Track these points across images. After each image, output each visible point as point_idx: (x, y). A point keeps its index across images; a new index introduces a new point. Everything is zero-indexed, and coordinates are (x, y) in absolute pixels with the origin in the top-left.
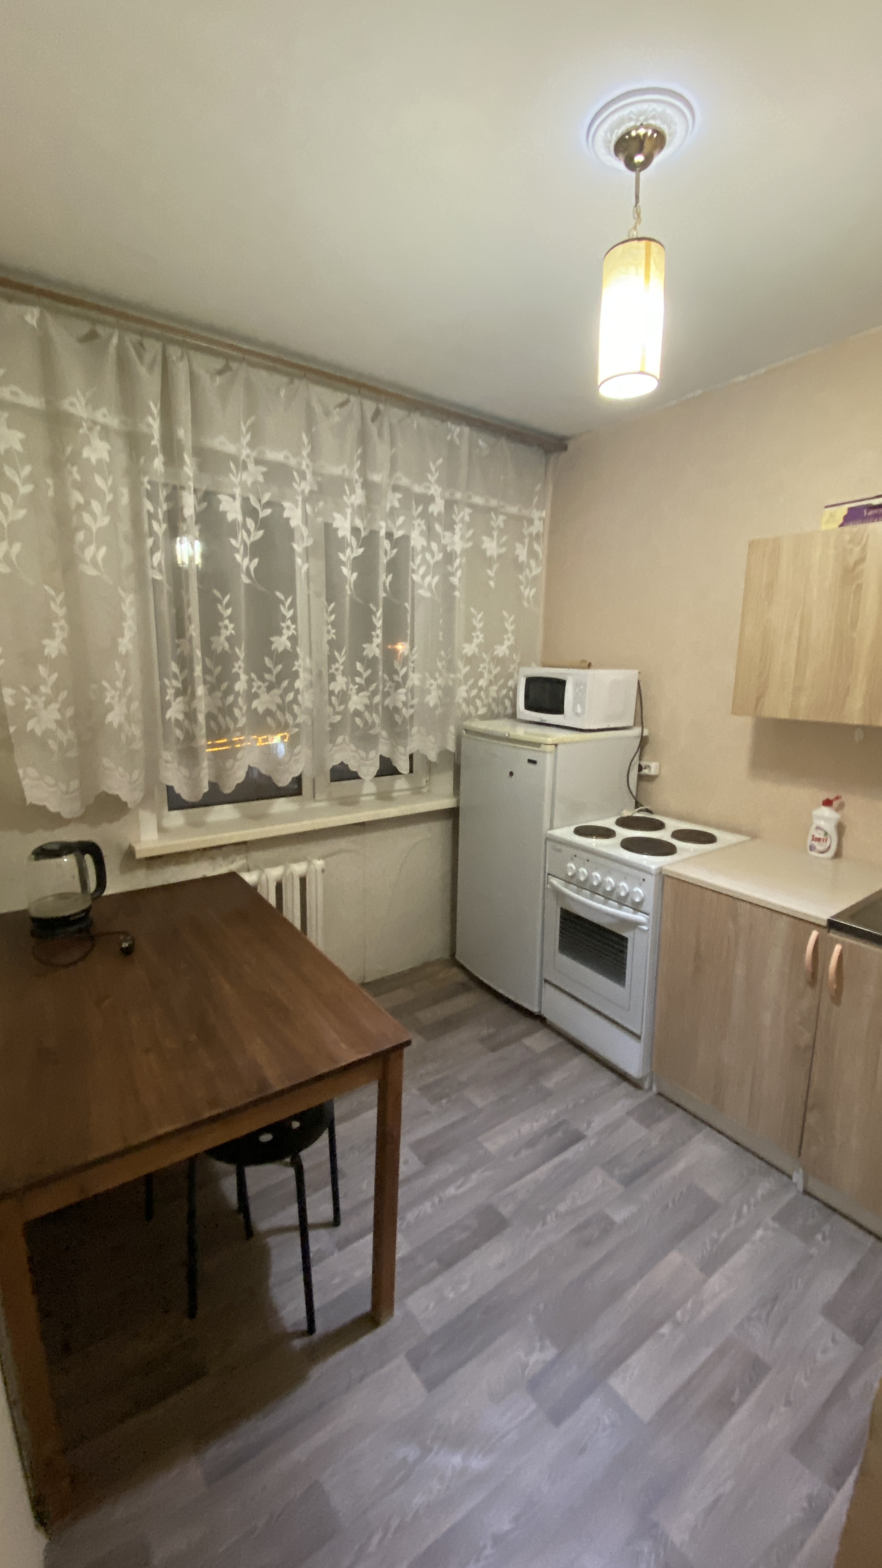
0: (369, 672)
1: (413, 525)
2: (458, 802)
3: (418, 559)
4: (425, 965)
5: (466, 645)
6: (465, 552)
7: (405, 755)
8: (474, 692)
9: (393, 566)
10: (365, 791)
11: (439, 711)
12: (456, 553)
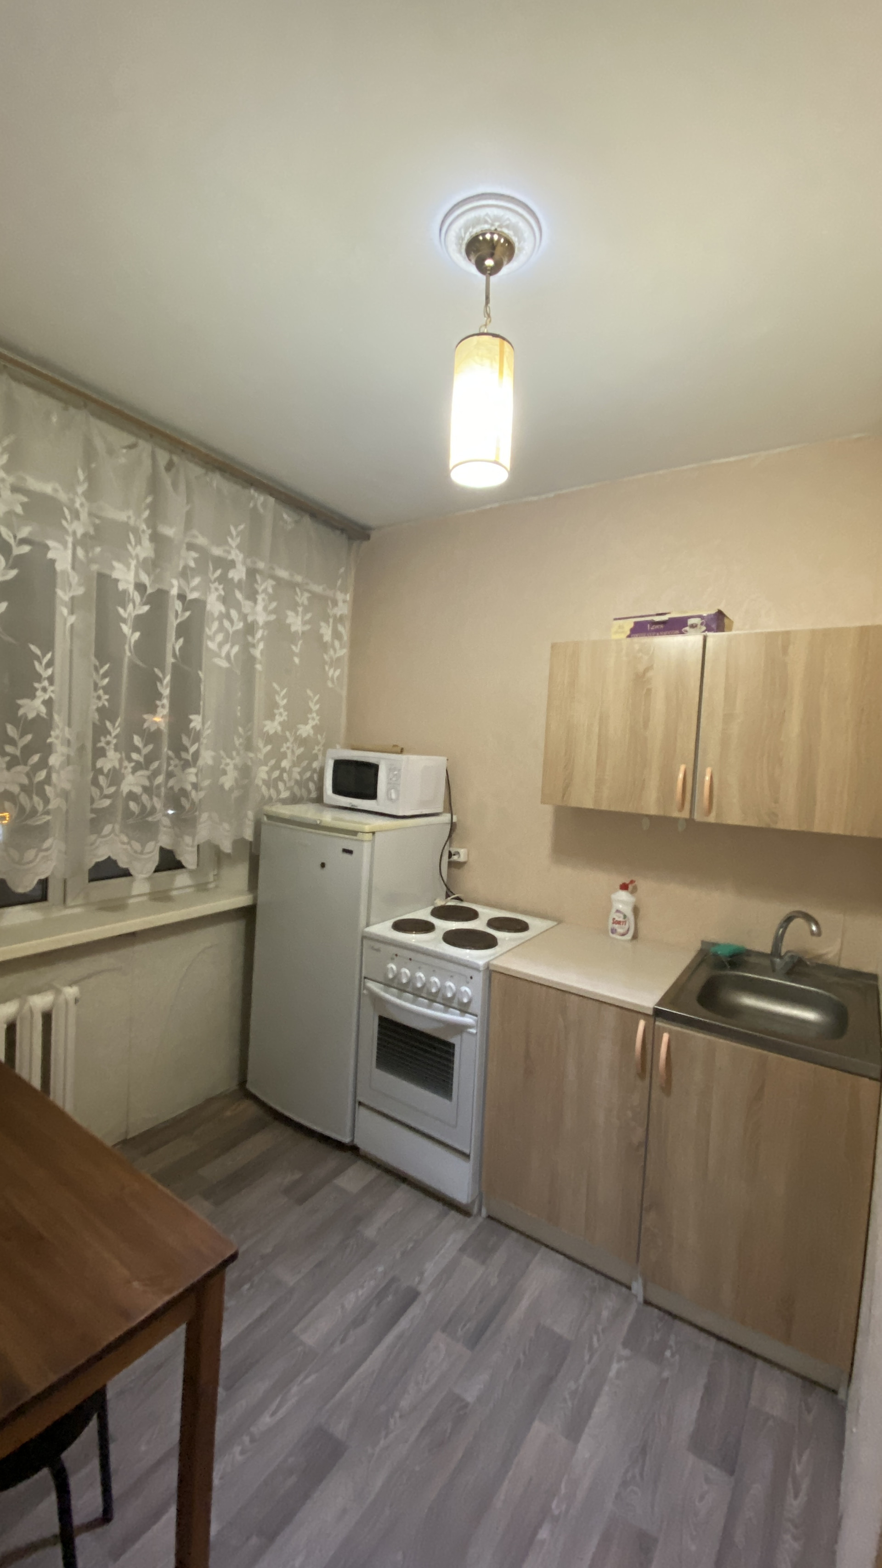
0: (150, 747)
1: (210, 588)
2: (255, 898)
3: (215, 625)
4: (209, 1101)
5: (268, 723)
6: (267, 624)
7: (192, 846)
8: (276, 774)
9: (183, 630)
10: (135, 892)
11: (236, 794)
12: (257, 623)
